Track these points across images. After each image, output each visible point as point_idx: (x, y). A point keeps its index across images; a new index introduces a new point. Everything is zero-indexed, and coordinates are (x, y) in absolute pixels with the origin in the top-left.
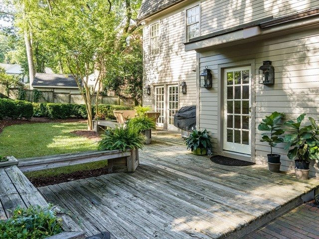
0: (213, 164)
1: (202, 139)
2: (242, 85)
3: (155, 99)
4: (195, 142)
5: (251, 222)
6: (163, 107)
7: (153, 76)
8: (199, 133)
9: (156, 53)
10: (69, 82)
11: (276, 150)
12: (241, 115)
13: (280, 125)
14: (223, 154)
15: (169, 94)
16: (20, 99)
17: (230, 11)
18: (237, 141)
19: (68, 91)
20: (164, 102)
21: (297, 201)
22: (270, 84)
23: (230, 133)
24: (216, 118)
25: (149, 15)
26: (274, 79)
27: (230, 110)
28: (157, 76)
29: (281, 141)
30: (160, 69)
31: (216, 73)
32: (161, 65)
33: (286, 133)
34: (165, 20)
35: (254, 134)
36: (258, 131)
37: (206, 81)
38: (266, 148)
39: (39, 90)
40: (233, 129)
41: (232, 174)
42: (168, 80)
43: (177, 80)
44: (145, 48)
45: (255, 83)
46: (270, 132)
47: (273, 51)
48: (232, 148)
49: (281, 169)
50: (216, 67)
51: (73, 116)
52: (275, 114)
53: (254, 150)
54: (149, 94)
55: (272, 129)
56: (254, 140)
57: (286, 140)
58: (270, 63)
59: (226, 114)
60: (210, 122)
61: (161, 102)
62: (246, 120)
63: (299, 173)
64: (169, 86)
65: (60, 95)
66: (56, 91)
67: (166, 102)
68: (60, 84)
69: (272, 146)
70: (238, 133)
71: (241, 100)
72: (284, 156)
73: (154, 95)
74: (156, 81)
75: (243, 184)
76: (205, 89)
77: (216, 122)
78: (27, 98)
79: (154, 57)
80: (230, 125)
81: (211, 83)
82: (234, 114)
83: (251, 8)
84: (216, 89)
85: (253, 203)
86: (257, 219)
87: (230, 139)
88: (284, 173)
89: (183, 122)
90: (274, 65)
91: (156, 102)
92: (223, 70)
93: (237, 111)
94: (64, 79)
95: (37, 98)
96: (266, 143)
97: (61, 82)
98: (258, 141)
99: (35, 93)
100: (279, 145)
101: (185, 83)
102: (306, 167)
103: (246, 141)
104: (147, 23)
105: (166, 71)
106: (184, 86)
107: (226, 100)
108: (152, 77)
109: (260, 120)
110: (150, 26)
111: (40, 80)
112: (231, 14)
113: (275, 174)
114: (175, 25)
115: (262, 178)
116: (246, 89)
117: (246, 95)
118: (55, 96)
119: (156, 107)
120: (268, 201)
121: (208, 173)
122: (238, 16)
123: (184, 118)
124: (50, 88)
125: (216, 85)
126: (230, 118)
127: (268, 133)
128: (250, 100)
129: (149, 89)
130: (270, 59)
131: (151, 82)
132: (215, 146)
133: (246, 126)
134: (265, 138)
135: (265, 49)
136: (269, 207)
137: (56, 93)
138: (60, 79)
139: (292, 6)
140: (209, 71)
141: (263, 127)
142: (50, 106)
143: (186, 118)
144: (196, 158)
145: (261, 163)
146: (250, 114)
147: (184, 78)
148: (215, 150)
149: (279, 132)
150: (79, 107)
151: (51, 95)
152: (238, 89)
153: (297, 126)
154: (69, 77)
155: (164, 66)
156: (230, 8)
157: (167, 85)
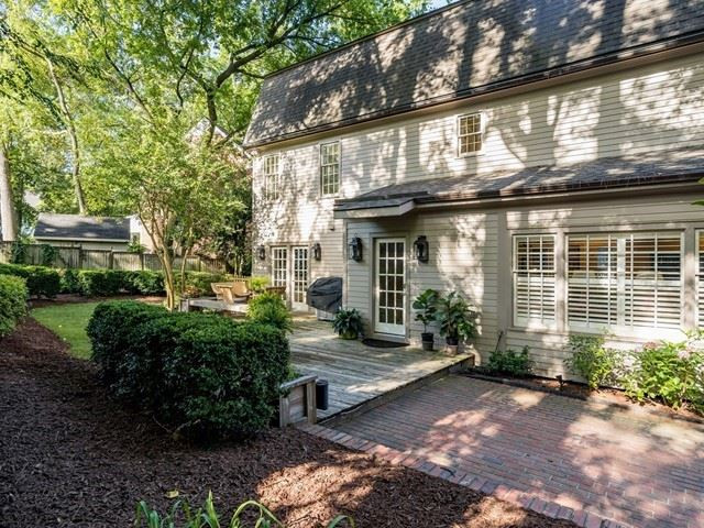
0: (365, 347)
1: (353, 320)
2: (395, 258)
3: (273, 265)
4: (344, 324)
5: (408, 384)
6: (285, 278)
7: (269, 231)
8: (348, 313)
9: (274, 199)
10: (107, 230)
11: (430, 330)
12: (395, 292)
13: (433, 303)
14: (375, 337)
15: (294, 259)
16: (16, 262)
17: (380, 157)
18: (391, 321)
19: (108, 248)
20: (287, 270)
21: (445, 371)
22: (424, 260)
23: (382, 312)
24: (366, 295)
25: (263, 143)
26: (428, 254)
27: (383, 287)
28: (276, 232)
29: (433, 319)
30: (280, 222)
31: (367, 243)
32: (283, 217)
33: (439, 311)
34: (290, 153)
35: (409, 313)
36: (413, 310)
37: (355, 252)
38: (420, 327)
39: (52, 245)
40: (386, 307)
41: (387, 355)
42: (294, 238)
43: (307, 240)
44: (256, 190)
45: (410, 259)
46: (423, 310)
47: (428, 225)
48: (386, 329)
49: (435, 348)
50: (367, 236)
51: (122, 290)
52: (429, 291)
53: (408, 330)
54: (263, 259)
55: (426, 307)
56: (408, 320)
57: (438, 317)
58: (425, 237)
59: (378, 291)
60: (360, 300)
61: (282, 270)
62: (400, 297)
63: (449, 350)
64: (294, 248)
65: (93, 254)
66: (84, 247)
67: (291, 271)
68: (89, 235)
69: (426, 324)
70: (391, 312)
71: (395, 275)
72: (436, 335)
73: (270, 260)
74: (274, 239)
75: (400, 361)
76: (354, 262)
77: (367, 301)
78: (28, 260)
79: (271, 204)
80: (382, 303)
81: (361, 255)
82: (387, 291)
83: (404, 158)
84: (367, 262)
85: (409, 374)
86: (413, 382)
87: (382, 320)
88: (437, 351)
89: (319, 300)
90: (428, 240)
91: (273, 269)
92: (375, 239)
93: (391, 287)
94: (95, 225)
95: (49, 260)
96: (420, 322)
97: (91, 231)
98: (412, 321)
99: (46, 251)
100: (432, 323)
101: (318, 245)
102: (456, 344)
103: (400, 321)
104: (260, 152)
105: (289, 226)
106: (318, 249)
107: (378, 274)
108: (267, 232)
109: (415, 298)
110: (264, 158)
111: (49, 226)
112: (380, 162)
113: (428, 353)
114: (304, 163)
115: (416, 356)
116: (400, 263)
117: (400, 270)
118: (83, 255)
119: (273, 277)
120: (421, 372)
121: (363, 356)
122: (388, 165)
123: (321, 294)
124: (72, 241)
125: (367, 257)
126: (383, 295)
127: (422, 311)
128: (404, 275)
129: (263, 251)
130: (425, 234)
131: (266, 240)
132: (365, 328)
133: (400, 304)
134: (420, 316)
135: (419, 222)
136: (422, 375)
137: (86, 251)
138: (87, 224)
139: (449, 165)
140: (359, 240)
141: (417, 306)
142: (86, 274)
143: (326, 294)
144: (345, 342)
145: (415, 343)
146: (404, 291)
147: (317, 238)
148: (366, 333)
149: (433, 310)
150: (136, 275)
151: (76, 256)
152: (391, 262)
153: (448, 304)
154: (105, 221)
155: (286, 219)
156: (379, 153)
157: (292, 246)
